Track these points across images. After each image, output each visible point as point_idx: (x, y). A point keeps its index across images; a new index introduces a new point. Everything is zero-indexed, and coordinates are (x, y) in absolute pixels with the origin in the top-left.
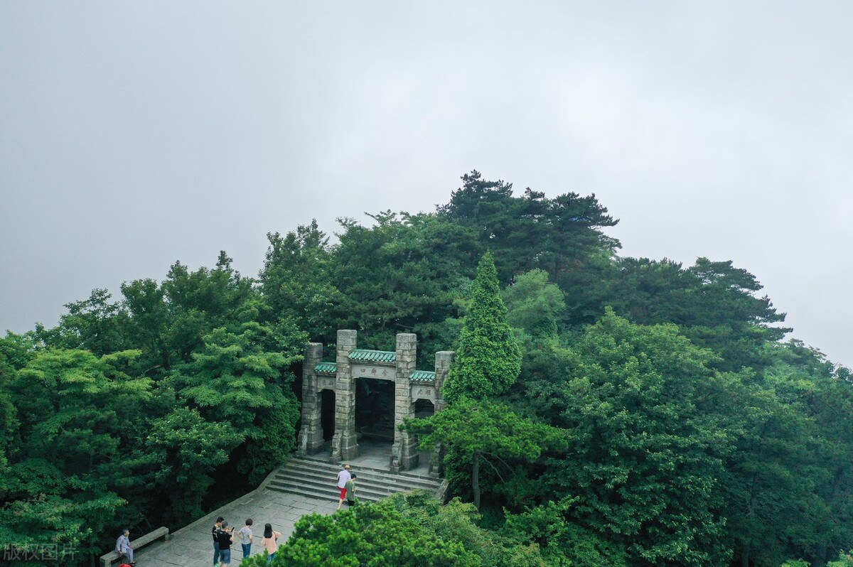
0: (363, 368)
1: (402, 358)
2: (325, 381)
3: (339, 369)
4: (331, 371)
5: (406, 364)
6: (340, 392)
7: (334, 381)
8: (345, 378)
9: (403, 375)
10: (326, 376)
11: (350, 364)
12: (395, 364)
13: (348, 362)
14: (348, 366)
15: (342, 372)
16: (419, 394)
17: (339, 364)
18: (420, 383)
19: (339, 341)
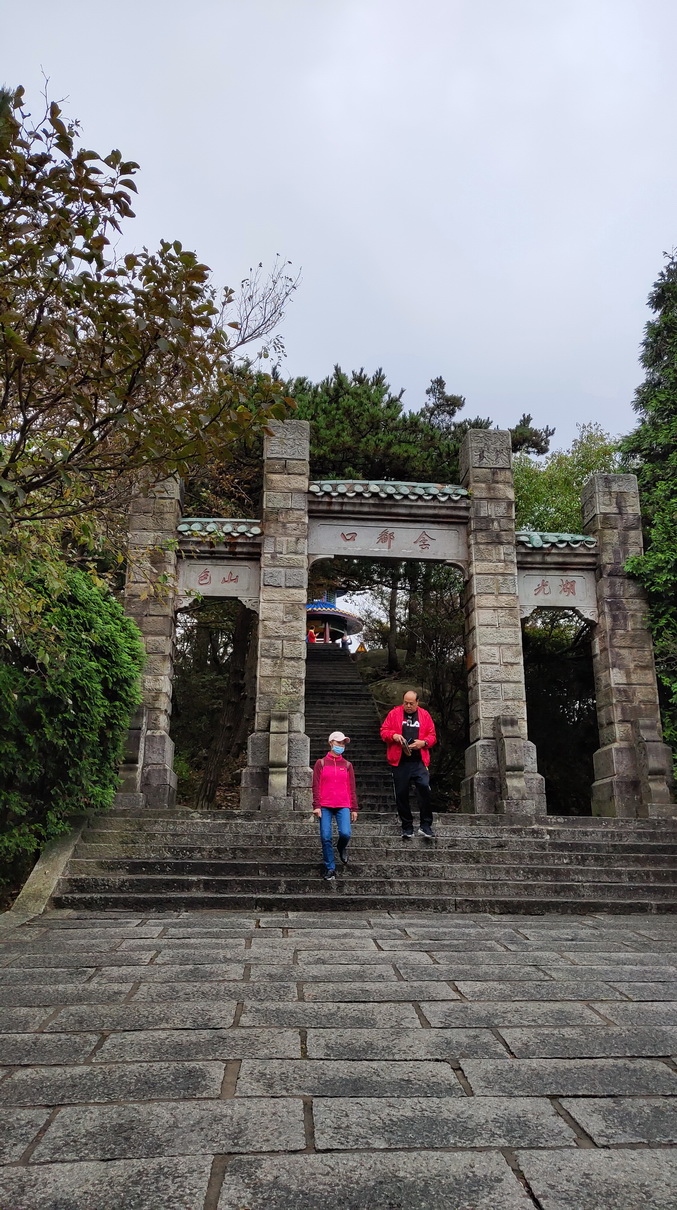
0: (350, 527)
1: (490, 489)
2: (206, 572)
3: (272, 529)
4: (242, 534)
5: (504, 505)
6: (276, 595)
7: (243, 570)
8: (296, 553)
9: (498, 536)
10: (212, 556)
11: (313, 515)
12: (467, 509)
13: (305, 506)
14: (306, 520)
15: (286, 535)
16: (541, 595)
17: (277, 511)
18: (549, 559)
19: (272, 449)
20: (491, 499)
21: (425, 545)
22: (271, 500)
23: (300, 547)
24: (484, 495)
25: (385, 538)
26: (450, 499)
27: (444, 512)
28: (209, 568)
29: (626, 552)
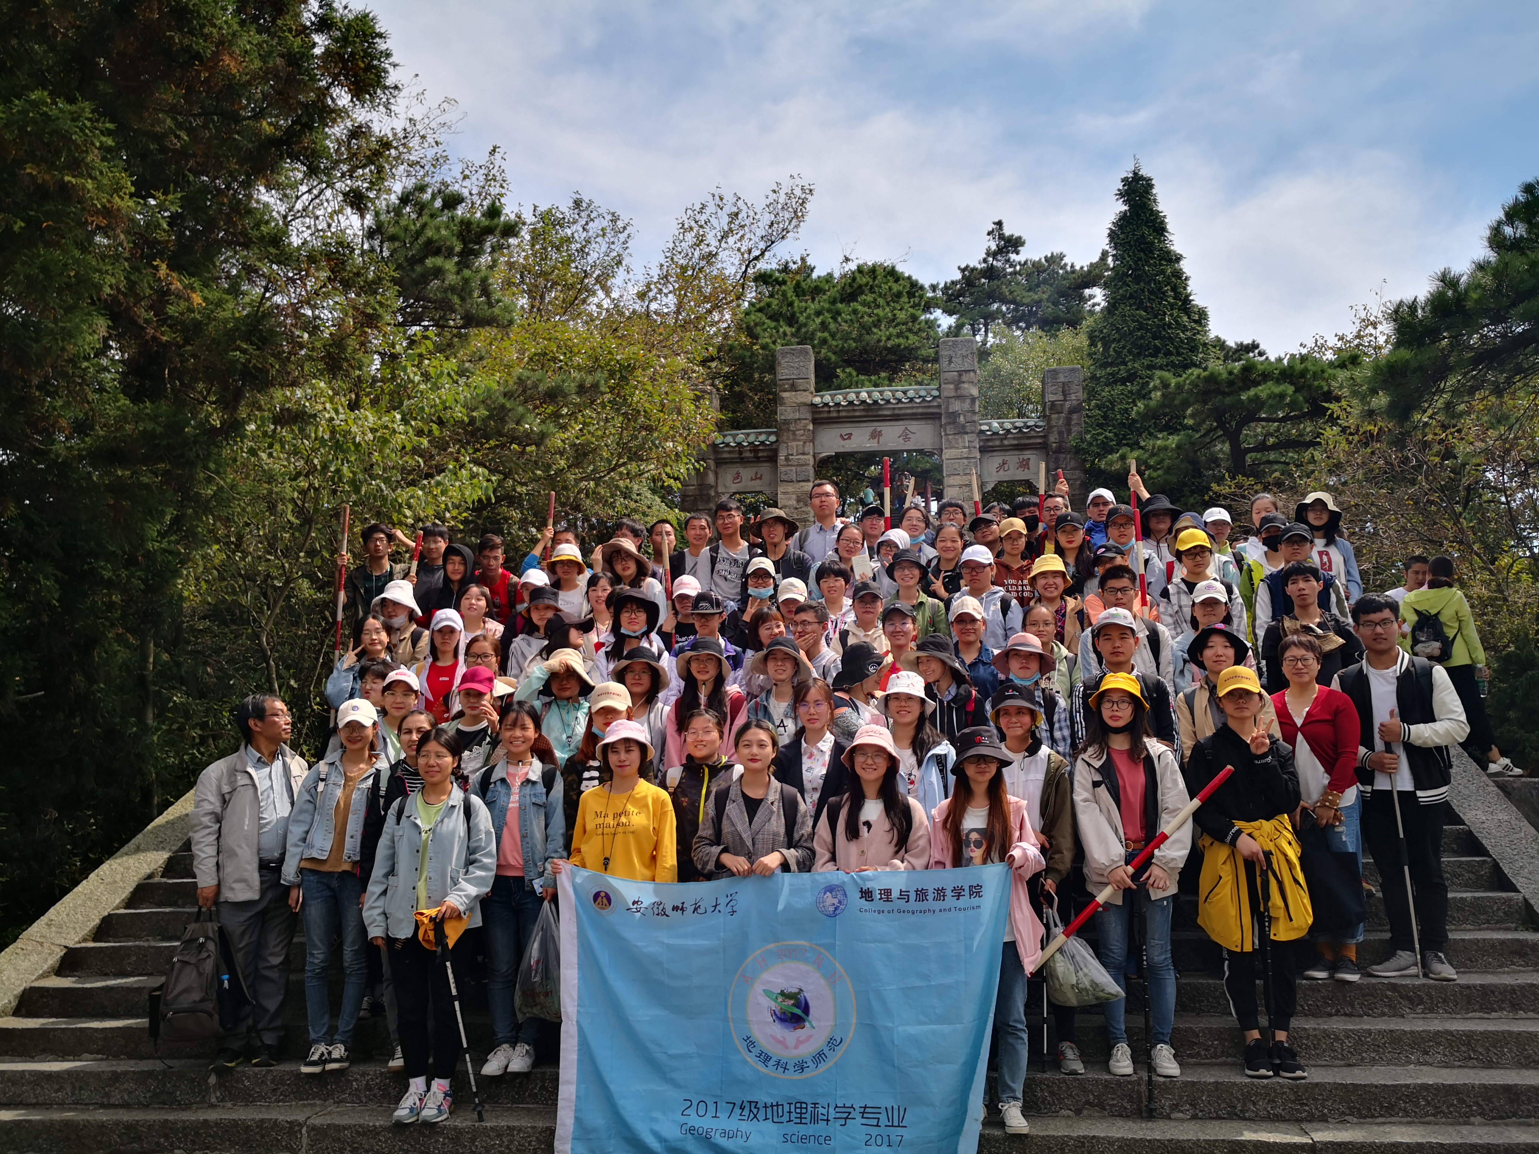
0: (845, 430)
1: (957, 388)
2: (738, 474)
3: (785, 436)
4: (762, 443)
5: (968, 401)
6: (790, 488)
7: (764, 469)
8: (803, 454)
9: (963, 427)
10: (743, 461)
11: (815, 421)
12: (939, 406)
13: (809, 416)
14: (811, 427)
15: (795, 440)
16: (1001, 472)
17: (787, 422)
18: (1006, 442)
19: (784, 371)
20: (958, 397)
21: (907, 439)
22: (784, 413)
23: (806, 449)
24: (952, 394)
25: (875, 435)
26: (924, 401)
27: (920, 410)
28: (741, 470)
29: (1069, 432)
